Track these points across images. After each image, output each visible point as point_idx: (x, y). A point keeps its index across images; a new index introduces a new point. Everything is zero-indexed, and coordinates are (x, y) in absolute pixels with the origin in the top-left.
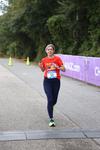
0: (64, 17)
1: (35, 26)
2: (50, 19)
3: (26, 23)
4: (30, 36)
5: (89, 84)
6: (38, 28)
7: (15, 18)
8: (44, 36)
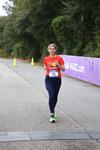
0: (68, 17)
1: (40, 27)
2: (55, 20)
3: (30, 24)
4: (35, 36)
5: (94, 85)
6: (42, 28)
7: (20, 19)
8: (48, 37)
